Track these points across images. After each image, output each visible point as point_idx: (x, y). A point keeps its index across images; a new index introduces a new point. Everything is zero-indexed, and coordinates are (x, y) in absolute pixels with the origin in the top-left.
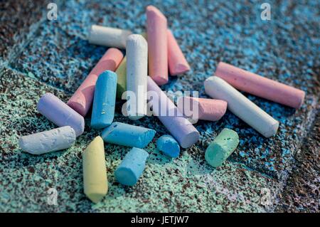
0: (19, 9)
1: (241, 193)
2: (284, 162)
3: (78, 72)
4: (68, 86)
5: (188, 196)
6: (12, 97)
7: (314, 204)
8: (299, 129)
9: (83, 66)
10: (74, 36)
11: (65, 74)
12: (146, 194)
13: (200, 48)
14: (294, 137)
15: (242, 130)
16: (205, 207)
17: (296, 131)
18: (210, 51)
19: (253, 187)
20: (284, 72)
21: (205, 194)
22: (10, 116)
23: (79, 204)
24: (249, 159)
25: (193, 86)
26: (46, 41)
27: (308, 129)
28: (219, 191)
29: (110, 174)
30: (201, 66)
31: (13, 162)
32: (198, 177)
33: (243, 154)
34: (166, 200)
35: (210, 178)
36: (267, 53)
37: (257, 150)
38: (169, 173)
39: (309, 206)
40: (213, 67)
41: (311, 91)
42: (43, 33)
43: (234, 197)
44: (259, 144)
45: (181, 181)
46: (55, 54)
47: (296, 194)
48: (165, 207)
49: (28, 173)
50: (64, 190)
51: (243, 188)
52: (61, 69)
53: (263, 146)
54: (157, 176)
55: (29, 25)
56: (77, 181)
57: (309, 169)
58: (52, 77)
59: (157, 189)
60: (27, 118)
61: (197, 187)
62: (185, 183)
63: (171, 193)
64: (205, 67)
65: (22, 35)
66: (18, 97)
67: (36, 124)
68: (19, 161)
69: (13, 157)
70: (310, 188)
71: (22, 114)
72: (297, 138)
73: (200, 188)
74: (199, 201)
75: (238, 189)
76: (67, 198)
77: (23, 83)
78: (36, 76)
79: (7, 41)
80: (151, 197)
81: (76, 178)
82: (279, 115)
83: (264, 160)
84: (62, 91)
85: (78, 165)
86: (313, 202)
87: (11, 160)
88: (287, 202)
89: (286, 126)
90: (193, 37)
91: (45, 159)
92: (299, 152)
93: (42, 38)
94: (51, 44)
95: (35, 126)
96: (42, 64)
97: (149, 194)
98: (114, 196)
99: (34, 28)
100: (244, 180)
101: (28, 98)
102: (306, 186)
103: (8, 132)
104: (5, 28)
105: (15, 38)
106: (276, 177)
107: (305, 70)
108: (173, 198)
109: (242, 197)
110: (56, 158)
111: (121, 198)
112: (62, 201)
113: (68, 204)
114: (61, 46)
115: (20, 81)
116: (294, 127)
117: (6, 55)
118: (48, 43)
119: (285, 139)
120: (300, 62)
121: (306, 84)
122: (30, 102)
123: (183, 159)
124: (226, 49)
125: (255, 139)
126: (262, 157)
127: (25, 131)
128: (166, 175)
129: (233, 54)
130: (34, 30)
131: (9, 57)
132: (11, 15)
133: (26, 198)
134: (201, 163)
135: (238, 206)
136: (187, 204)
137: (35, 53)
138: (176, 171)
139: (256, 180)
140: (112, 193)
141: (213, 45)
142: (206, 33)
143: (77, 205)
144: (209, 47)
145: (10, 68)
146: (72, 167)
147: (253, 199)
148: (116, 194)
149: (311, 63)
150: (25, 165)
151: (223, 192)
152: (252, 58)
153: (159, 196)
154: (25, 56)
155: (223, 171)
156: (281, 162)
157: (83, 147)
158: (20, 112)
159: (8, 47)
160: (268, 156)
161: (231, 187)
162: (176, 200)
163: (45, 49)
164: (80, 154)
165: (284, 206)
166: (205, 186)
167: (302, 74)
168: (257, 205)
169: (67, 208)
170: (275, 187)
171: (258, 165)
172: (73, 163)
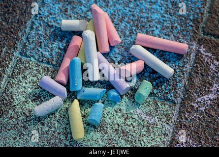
0: (18, 12)
1: (156, 118)
2: (178, 92)
3: (59, 52)
4: (54, 63)
5: (127, 125)
6: (25, 77)
7: (196, 117)
8: (186, 67)
9: (61, 47)
10: (53, 26)
11: (51, 55)
12: (105, 128)
13: (126, 19)
14: (183, 74)
15: (154, 75)
16: (137, 130)
17: (185, 69)
18: (132, 20)
19: (162, 112)
20: (176, 27)
21: (137, 122)
22: (26, 91)
23: (71, 141)
24: (159, 94)
25: (125, 49)
26: (37, 32)
27: (192, 65)
28: (144, 119)
29: (84, 119)
30: (128, 33)
31: (32, 121)
32: (132, 111)
33: (155, 91)
34: (116, 130)
35: (139, 111)
36: (166, 15)
37: (163, 87)
38: (116, 112)
39: (193, 119)
40: (135, 32)
41: (192, 39)
42: (34, 27)
43: (152, 121)
44: (164, 83)
45: (123, 116)
46: (43, 41)
47: (186, 112)
48: (116, 134)
49: (41, 126)
50: (62, 134)
51: (157, 114)
52: (49, 52)
53: (167, 83)
54: (110, 115)
55: (26, 23)
56: (67, 126)
57: (193, 94)
58: (44, 59)
59: (111, 124)
60: (35, 90)
61: (132, 118)
62: (125, 116)
63: (118, 125)
64: (130, 33)
65: (23, 31)
66: (28, 77)
67: (41, 93)
68: (35, 120)
69: (32, 118)
70: (193, 107)
71: (32, 88)
72: (185, 74)
73: (134, 118)
74: (134, 127)
75: (154, 115)
76: (64, 139)
77: (29, 66)
78: (35, 59)
79: (15, 37)
80: (108, 130)
81: (67, 125)
82: (175, 60)
83: (167, 93)
84: (51, 66)
85: (67, 116)
86: (195, 115)
87: (31, 120)
88: (181, 118)
89: (179, 66)
90: (121, 11)
91: (49, 116)
92: (187, 83)
93: (35, 30)
94: (41, 35)
95: (40, 94)
96: (37, 50)
97: (107, 127)
98: (88, 133)
99: (29, 23)
100: (157, 108)
101: (33, 76)
102: (191, 106)
103: (26, 102)
104: (12, 28)
105: (20, 34)
106: (175, 103)
107: (188, 23)
108: (120, 128)
109: (157, 120)
110: (54, 114)
111: (92, 133)
112: (61, 141)
113: (65, 142)
114: (46, 34)
115: (27, 65)
116: (183, 67)
117: (16, 48)
118: (38, 33)
119: (179, 76)
120: (185, 18)
121: (189, 34)
122: (35, 79)
123: (123, 101)
124: (141, 17)
125: (162, 79)
126: (166, 91)
127: (35, 99)
128: (115, 114)
129: (146, 20)
130: (29, 26)
131: (18, 49)
132: (14, 17)
133: (43, 142)
134: (133, 102)
135: (155, 126)
136: (128, 130)
137: (33, 43)
138: (120, 110)
139: (164, 107)
140: (87, 131)
141: (133, 16)
142: (129, 7)
143: (70, 142)
144: (132, 18)
145: (20, 57)
146: (64, 118)
147: (163, 120)
148: (89, 131)
149: (191, 18)
150: (39, 121)
151: (146, 119)
152: (157, 21)
153: (112, 128)
154: (27, 46)
155: (145, 105)
156: (177, 93)
157: (68, 103)
158: (31, 87)
159: (17, 42)
160: (170, 90)
161: (150, 114)
162: (121, 129)
163: (38, 38)
164: (67, 109)
165: (180, 121)
166: (136, 117)
167: (187, 26)
168: (165, 124)
169: (65, 144)
170: (174, 110)
171: (164, 97)
172: (64, 115)
